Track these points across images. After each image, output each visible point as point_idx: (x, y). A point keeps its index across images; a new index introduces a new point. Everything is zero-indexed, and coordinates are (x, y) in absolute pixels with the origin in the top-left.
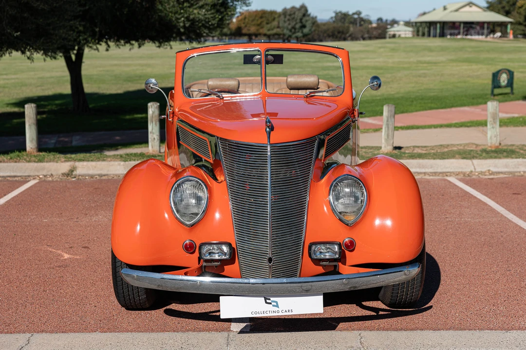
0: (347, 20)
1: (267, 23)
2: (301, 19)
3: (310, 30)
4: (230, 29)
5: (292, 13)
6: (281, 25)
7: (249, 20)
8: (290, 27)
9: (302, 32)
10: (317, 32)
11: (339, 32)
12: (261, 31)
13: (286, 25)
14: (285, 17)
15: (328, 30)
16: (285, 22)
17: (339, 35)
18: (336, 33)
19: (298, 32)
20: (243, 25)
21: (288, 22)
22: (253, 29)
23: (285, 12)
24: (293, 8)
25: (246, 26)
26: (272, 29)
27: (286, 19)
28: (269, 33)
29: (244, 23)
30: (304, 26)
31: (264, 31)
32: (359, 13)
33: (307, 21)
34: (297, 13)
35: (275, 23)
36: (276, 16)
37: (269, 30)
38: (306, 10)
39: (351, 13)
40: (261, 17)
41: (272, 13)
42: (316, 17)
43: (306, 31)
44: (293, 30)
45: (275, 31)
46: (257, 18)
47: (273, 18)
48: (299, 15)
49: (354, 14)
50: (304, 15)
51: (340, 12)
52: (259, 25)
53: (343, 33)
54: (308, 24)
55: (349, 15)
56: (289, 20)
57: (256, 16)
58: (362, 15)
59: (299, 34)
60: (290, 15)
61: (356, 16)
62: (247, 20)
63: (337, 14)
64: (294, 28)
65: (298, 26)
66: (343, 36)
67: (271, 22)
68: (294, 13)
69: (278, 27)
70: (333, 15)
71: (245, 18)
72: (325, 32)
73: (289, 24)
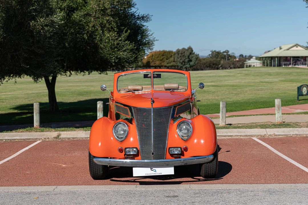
0: (219, 56)
1: (167, 59)
2: (189, 56)
3: (195, 63)
4: (142, 63)
5: (183, 52)
6: (175, 60)
7: (155, 57)
8: (181, 61)
9: (189, 65)
10: (199, 64)
11: (214, 64)
12: (163, 64)
13: (179, 60)
14: (178, 55)
15: (207, 63)
16: (178, 58)
17: (214, 66)
18: (212, 65)
19: (187, 64)
20: (151, 61)
21: (180, 58)
22: (158, 63)
23: (178, 51)
24: (183, 49)
25: (153, 61)
26: (170, 63)
27: (179, 56)
28: (168, 65)
29: (152, 59)
30: (191, 61)
31: (165, 64)
32: (227, 52)
33: (192, 57)
34: (186, 52)
35: (172, 59)
36: (172, 54)
37: (168, 63)
38: (192, 51)
39: (222, 52)
40: (163, 55)
41: (170, 52)
42: (198, 55)
43: (192, 63)
44: (184, 63)
45: (172, 64)
46: (160, 56)
47: (170, 55)
48: (187, 54)
49: (224, 52)
50: (191, 54)
51: (215, 51)
52: (161, 60)
53: (216, 64)
54: (194, 59)
55: (221, 53)
56: (181, 57)
57: (159, 55)
58: (230, 53)
59: (188, 66)
60: (181, 54)
61: (225, 54)
62: (153, 57)
63: (213, 52)
64: (184, 62)
65: (186, 60)
66: (216, 67)
67: (169, 58)
68: (184, 52)
69: (174, 61)
70: (211, 53)
71: (152, 56)
72: (205, 64)
73: (181, 59)
